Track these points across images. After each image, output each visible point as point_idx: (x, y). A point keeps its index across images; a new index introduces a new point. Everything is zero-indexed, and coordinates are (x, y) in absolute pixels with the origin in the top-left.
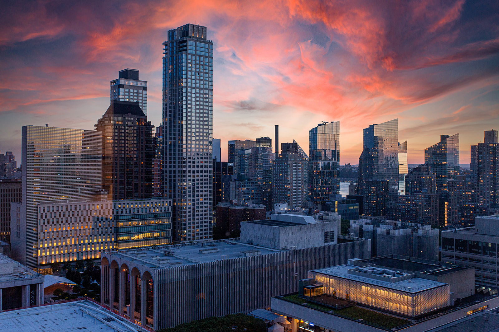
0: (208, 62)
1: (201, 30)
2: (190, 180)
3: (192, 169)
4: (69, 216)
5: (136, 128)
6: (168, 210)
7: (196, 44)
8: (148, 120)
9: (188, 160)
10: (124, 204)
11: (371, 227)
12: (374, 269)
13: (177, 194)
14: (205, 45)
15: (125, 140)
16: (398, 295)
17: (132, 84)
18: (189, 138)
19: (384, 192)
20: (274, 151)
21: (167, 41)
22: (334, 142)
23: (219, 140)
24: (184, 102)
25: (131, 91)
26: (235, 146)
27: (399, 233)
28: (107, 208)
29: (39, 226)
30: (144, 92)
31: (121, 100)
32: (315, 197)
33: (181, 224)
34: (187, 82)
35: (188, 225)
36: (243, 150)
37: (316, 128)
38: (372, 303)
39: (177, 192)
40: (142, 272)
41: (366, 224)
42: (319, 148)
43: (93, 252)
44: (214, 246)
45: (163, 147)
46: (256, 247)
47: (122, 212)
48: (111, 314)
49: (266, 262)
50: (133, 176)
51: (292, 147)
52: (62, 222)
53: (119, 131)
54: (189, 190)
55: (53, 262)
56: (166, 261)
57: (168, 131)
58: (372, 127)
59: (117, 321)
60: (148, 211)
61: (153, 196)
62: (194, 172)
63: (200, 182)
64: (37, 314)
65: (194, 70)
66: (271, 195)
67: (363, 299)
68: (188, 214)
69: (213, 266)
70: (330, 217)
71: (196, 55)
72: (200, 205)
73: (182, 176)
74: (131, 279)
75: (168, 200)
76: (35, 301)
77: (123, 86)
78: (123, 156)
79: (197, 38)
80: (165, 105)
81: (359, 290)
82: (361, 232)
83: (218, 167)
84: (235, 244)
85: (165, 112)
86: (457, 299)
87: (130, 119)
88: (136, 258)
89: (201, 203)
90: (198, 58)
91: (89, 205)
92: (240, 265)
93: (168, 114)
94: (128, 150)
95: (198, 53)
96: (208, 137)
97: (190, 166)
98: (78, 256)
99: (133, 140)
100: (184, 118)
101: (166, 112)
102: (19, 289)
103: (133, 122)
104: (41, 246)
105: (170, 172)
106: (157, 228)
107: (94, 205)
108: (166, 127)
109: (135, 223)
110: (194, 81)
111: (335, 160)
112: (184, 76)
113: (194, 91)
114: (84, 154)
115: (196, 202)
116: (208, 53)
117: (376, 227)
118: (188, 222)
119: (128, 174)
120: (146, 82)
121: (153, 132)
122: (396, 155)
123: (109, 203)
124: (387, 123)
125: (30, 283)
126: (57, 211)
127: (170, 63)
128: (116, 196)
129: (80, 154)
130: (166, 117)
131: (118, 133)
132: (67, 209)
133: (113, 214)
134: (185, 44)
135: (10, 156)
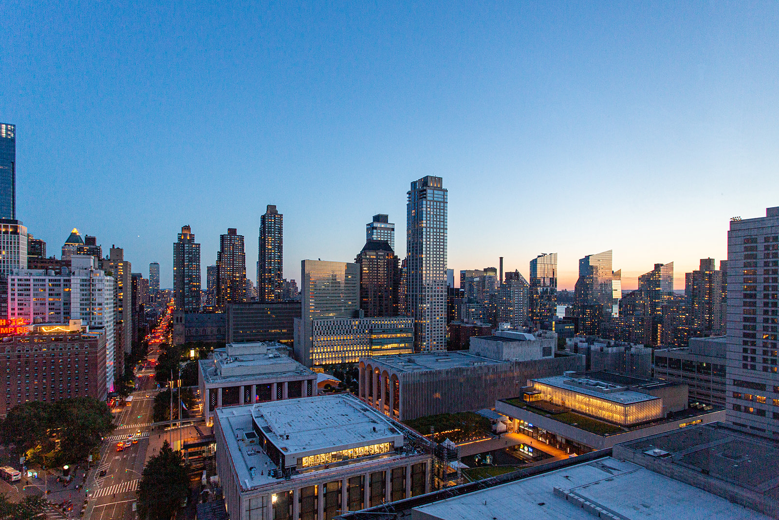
0: (444, 206)
1: (438, 180)
2: (428, 302)
3: (430, 294)
4: (335, 329)
5: (386, 261)
6: (411, 326)
7: (433, 192)
8: (395, 255)
9: (427, 286)
10: (377, 320)
11: (585, 345)
12: (588, 381)
13: (418, 314)
14: (440, 193)
15: (377, 270)
16: (610, 404)
17: (383, 226)
18: (428, 268)
19: (599, 314)
20: (498, 279)
21: (410, 190)
22: (552, 271)
23: (453, 270)
24: (424, 240)
25: (382, 231)
26: (466, 275)
27: (612, 351)
28: (363, 324)
29: (314, 336)
30: (392, 232)
31: (374, 239)
32: (535, 318)
33: (422, 337)
34: (426, 223)
35: (427, 339)
36: (472, 278)
37: (536, 259)
38: (586, 410)
39: (418, 312)
40: (390, 374)
41: (581, 341)
42: (539, 276)
43: (353, 357)
44: (448, 356)
45: (407, 276)
46: (483, 358)
47: (375, 327)
48: (366, 405)
49: (491, 370)
50: (384, 299)
51: (515, 275)
52: (330, 333)
54: (428, 310)
55: (324, 363)
56: (409, 367)
57: (411, 263)
58: (587, 258)
59: (371, 412)
60: (395, 327)
62: (432, 296)
63: (437, 304)
64: (313, 402)
65: (432, 213)
66: (496, 316)
67: (577, 407)
68: (427, 329)
69: (447, 372)
70: (547, 335)
71: (433, 201)
72: (437, 323)
73: (422, 299)
74: (382, 379)
75: (411, 319)
76: (311, 392)
77: (376, 228)
78: (376, 283)
79: (434, 187)
80: (409, 242)
81: (573, 398)
82: (576, 349)
83: (451, 291)
84: (465, 355)
85: (408, 248)
86: (670, 412)
87: (381, 254)
88: (386, 364)
89: (438, 321)
90: (435, 204)
91: (350, 321)
92: (469, 373)
93: (411, 249)
94: (379, 279)
95: (435, 199)
96: (443, 267)
97: (428, 291)
98: (342, 360)
99: (384, 270)
100: (424, 252)
102: (300, 383)
103: (384, 256)
104: (316, 351)
105: (413, 295)
106: (402, 340)
107: (354, 321)
108: (410, 260)
109: (385, 336)
110: (432, 222)
111: (553, 286)
112: (424, 219)
113: (432, 230)
114: (347, 282)
115: (433, 320)
116: (444, 198)
117: (591, 344)
118: (427, 336)
119: (379, 297)
120: (394, 224)
121: (399, 264)
122: (610, 282)
123: (365, 319)
124: (602, 254)
125: (307, 378)
126: (327, 325)
127: (413, 208)
128: (371, 314)
129: (343, 282)
130: (410, 252)
131: (372, 264)
132: (334, 324)
133: (368, 328)
134: (425, 192)
135: (293, 282)
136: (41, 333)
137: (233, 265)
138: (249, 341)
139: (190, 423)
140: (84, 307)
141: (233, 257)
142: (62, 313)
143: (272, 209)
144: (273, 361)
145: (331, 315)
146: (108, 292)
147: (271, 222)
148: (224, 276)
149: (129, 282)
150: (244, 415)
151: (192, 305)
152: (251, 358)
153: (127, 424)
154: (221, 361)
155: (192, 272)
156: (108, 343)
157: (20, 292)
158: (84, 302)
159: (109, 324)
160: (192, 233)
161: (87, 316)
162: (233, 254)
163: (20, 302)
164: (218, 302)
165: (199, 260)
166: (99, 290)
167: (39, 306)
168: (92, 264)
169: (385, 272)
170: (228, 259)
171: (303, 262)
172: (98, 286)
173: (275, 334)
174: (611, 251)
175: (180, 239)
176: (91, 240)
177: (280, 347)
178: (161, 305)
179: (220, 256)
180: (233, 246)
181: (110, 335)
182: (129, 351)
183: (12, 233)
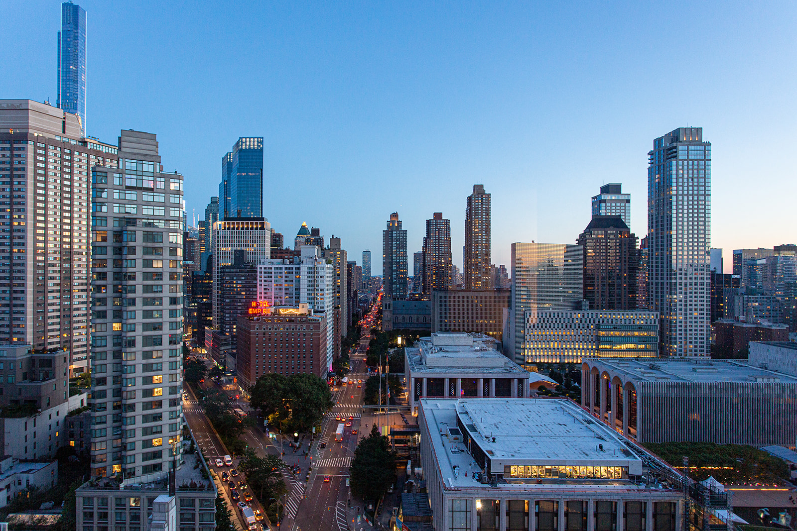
0: (705, 165)
1: (695, 131)
2: (681, 293)
3: (683, 281)
4: (552, 322)
5: (618, 241)
6: (655, 323)
7: (688, 148)
8: (631, 233)
9: (678, 272)
10: (606, 314)
13: (665, 307)
14: (699, 148)
15: (606, 252)
17: (614, 198)
18: (680, 248)
21: (653, 150)
23: (720, 250)
24: (674, 211)
25: (613, 204)
26: (743, 256)
28: (588, 317)
29: (526, 329)
30: (627, 205)
31: (602, 214)
33: (671, 338)
34: (677, 190)
35: (678, 340)
36: (754, 259)
39: (665, 305)
40: (624, 382)
43: (575, 357)
44: (711, 365)
45: (649, 259)
46: (773, 372)
47: (603, 322)
48: (590, 416)
49: (787, 392)
50: (616, 287)
52: (546, 327)
53: (600, 244)
54: (680, 303)
55: (538, 361)
56: (652, 375)
57: (654, 242)
59: (596, 425)
60: (632, 323)
61: (638, 307)
62: (686, 285)
63: (694, 295)
64: (524, 405)
65: (686, 176)
68: (678, 328)
69: (710, 387)
71: (688, 160)
72: (694, 320)
73: (671, 289)
74: (613, 387)
75: (655, 313)
76: (522, 393)
77: (604, 201)
78: (604, 268)
79: (690, 141)
80: (650, 216)
83: (718, 280)
84: (740, 366)
85: (650, 223)
87: (611, 232)
88: (618, 368)
89: (696, 318)
90: (691, 163)
91: (571, 313)
92: (749, 391)
93: (654, 225)
94: (609, 263)
95: (691, 157)
96: (704, 246)
97: (681, 278)
98: (560, 359)
99: (616, 252)
100: (674, 228)
101: (652, 223)
102: (509, 381)
103: (616, 235)
104: (528, 346)
105: (657, 284)
106: (642, 340)
107: (575, 313)
108: (652, 238)
109: (617, 333)
110: (685, 188)
112: (674, 184)
113: (685, 198)
114: (566, 267)
115: (688, 316)
116: (705, 155)
118: (678, 336)
119: (609, 285)
120: (629, 195)
121: (637, 244)
123: (590, 312)
125: (517, 376)
126: (542, 317)
127: (657, 172)
128: (598, 306)
129: (562, 267)
130: (652, 227)
131: (600, 246)
132: (550, 316)
133: (594, 322)
134: (674, 150)
135: (503, 268)
136: (279, 314)
137: (439, 251)
138: (454, 331)
139: (396, 410)
140: (310, 292)
141: (439, 242)
142: (294, 298)
143: (479, 190)
144: (479, 354)
145: (547, 305)
146: (328, 279)
147: (478, 203)
148: (430, 262)
149: (346, 269)
150: (449, 409)
151: (399, 292)
152: (455, 349)
153: (343, 403)
154: (426, 351)
155: (399, 259)
156: (328, 326)
157: (265, 279)
158: (310, 288)
159: (328, 309)
160: (399, 220)
161: (312, 300)
162: (439, 239)
163: (265, 287)
164: (424, 289)
165: (406, 247)
166: (321, 277)
167: (278, 291)
168: (316, 254)
169: (618, 254)
170: (433, 244)
171: (514, 245)
172: (321, 274)
173: (482, 325)
175: (388, 226)
176: (316, 232)
177: (488, 339)
178: (372, 291)
179: (426, 241)
180: (439, 231)
181: (330, 318)
182: (345, 334)
183: (260, 229)
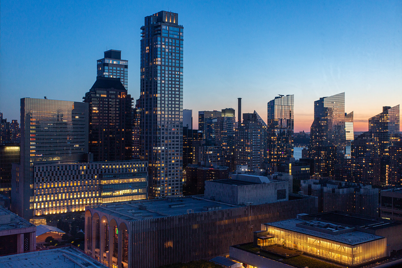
0: (179, 44)
1: (173, 16)
2: (163, 145)
3: (165, 135)
4: (60, 175)
5: (118, 100)
6: (145, 170)
7: (169, 28)
8: (128, 94)
9: (162, 128)
10: (107, 165)
11: (318, 186)
12: (319, 223)
13: (152, 157)
14: (176, 29)
15: (108, 110)
16: (339, 246)
17: (115, 63)
18: (163, 109)
19: (332, 156)
21: (144, 25)
22: (289, 113)
23: (191, 111)
24: (159, 78)
25: (114, 68)
27: (343, 192)
28: (92, 168)
29: (35, 183)
30: (125, 69)
31: (106, 76)
32: (272, 160)
33: (156, 182)
34: (161, 61)
35: (161, 184)
36: (211, 119)
37: (274, 101)
38: (317, 253)
39: (152, 155)
40: (119, 224)
41: (315, 183)
42: (276, 117)
43: (81, 206)
44: (183, 201)
45: (141, 116)
46: (217, 202)
47: (105, 172)
48: (89, 259)
49: (225, 215)
50: (115, 141)
51: (252, 117)
52: (54, 180)
53: (103, 102)
54: (163, 153)
55: (46, 214)
56: (139, 214)
57: (145, 103)
58: (322, 99)
59: (93, 266)
60: (128, 171)
61: (133, 158)
62: (166, 138)
63: (172, 146)
65: (167, 50)
66: (233, 158)
67: (309, 250)
68: (161, 173)
69: (180, 219)
70: (283, 178)
71: (169, 38)
72: (172, 166)
73: (156, 141)
74: (110, 229)
75: (145, 162)
76: (29, 247)
77: (107, 65)
78: (107, 124)
79: (170, 23)
80: (142, 80)
81: (305, 241)
82: (310, 190)
84: (200, 200)
85: (142, 87)
86: (394, 250)
87: (112, 92)
88: (115, 212)
90: (170, 40)
91: (77, 166)
92: (203, 218)
93: (145, 88)
94: (111, 119)
95: (170, 36)
96: (179, 107)
97: (163, 133)
98: (68, 209)
99: (116, 111)
100: (159, 92)
101: (143, 86)
102: (15, 237)
103: (115, 95)
104: (37, 200)
105: (147, 137)
106: (135, 186)
107: (81, 165)
108: (144, 100)
109: (116, 181)
110: (167, 60)
111: (290, 128)
112: (159, 56)
113: (167, 68)
116: (180, 36)
117: (324, 186)
118: (161, 180)
119: (110, 139)
120: (127, 61)
121: (132, 104)
122: (343, 124)
123: (94, 164)
124: (335, 96)
125: (23, 231)
126: (51, 170)
127: (147, 45)
128: (101, 158)
129: (71, 123)
130: (143, 91)
131: (103, 104)
132: (58, 169)
133: (98, 173)
134: (159, 28)
135: (15, 123)
145: (55, 159)
169: (117, 112)
171: (23, 101)
174: (344, 93)
